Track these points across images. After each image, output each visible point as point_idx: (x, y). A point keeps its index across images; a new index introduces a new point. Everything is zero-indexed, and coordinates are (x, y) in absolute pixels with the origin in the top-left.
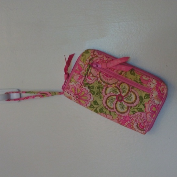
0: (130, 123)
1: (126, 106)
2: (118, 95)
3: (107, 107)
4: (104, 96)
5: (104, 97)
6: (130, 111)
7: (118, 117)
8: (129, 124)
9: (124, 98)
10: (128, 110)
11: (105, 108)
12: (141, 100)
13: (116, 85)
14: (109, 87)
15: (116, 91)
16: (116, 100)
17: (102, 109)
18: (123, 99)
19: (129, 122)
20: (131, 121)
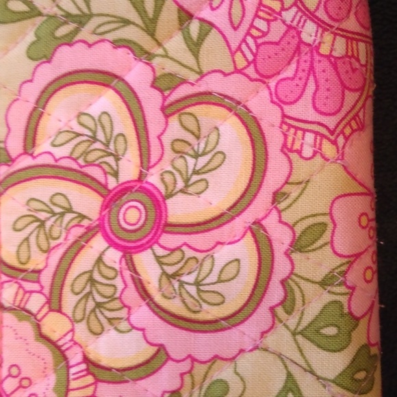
0: (312, 16)
1: (175, 129)
2: (112, 244)
3: (275, 294)
4: (185, 366)
5: (194, 360)
6: (202, 75)
7: (308, 152)
8: (320, 23)
9: (112, 183)
10: (205, 98)
11: (287, 302)
12: (63, 31)
13: (35, 303)
14: (86, 359)
15: (92, 281)
16: (168, 240)
17: (311, 332)
18: (125, 189)
19: (309, 32)
20: (288, 16)
